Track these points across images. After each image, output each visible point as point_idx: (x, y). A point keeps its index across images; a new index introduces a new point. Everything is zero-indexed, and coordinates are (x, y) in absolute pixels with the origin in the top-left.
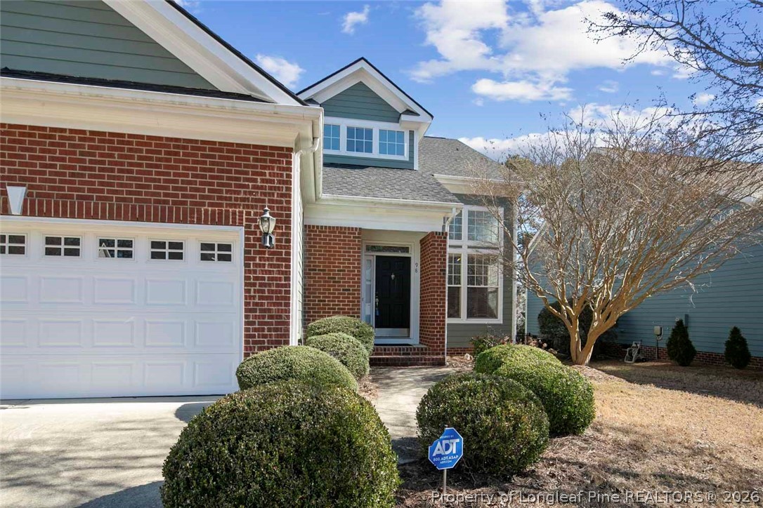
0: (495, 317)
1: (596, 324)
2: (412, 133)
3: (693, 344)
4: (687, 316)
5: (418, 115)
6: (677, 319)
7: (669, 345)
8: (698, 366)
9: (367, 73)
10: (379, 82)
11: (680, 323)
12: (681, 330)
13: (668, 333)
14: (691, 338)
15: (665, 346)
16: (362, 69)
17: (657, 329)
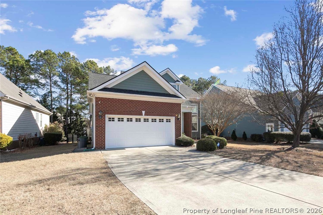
0: (197, 130)
1: (219, 132)
2: (178, 86)
3: (237, 135)
4: (235, 129)
5: (180, 82)
6: (233, 130)
7: (232, 136)
8: (238, 141)
9: (169, 71)
10: (171, 73)
11: (234, 131)
12: (234, 132)
13: (231, 133)
14: (236, 134)
15: (231, 136)
16: (168, 70)
17: (229, 132)
